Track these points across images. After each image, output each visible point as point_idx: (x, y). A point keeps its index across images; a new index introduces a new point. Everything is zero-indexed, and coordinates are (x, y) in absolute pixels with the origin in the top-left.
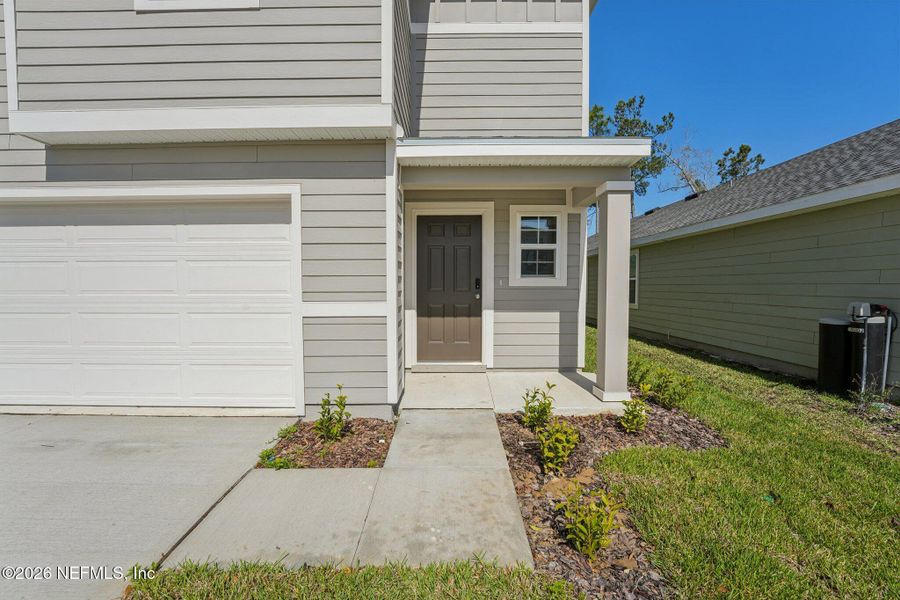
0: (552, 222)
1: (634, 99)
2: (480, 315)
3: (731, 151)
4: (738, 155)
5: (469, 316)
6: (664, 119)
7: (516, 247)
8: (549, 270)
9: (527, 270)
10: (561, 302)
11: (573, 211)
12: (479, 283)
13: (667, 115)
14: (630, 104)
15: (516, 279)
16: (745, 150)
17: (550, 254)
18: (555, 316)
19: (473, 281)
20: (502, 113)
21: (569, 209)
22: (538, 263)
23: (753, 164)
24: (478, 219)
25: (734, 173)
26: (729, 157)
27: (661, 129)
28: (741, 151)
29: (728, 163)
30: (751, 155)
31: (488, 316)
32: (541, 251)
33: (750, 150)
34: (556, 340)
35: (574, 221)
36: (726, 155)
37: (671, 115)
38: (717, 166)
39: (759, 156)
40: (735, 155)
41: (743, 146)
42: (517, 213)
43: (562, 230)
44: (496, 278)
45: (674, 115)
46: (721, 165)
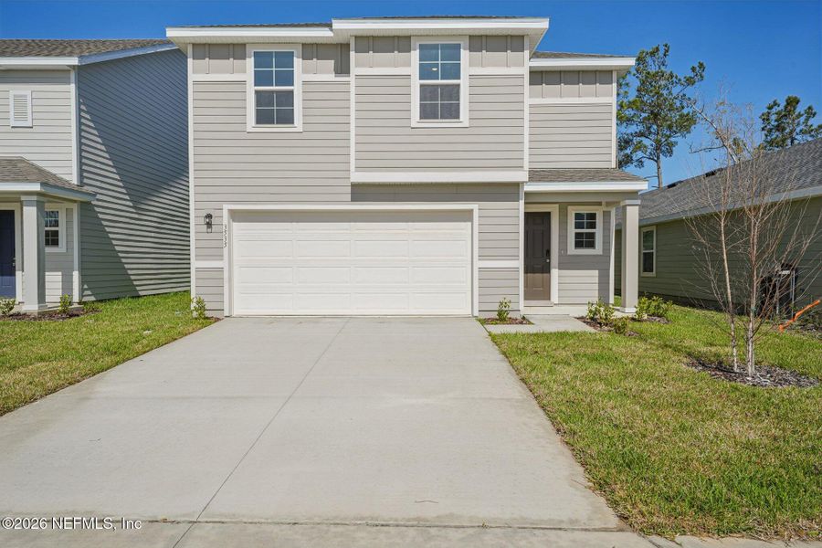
0: (593, 216)
1: (657, 49)
2: (549, 272)
3: (775, 104)
4: (786, 107)
5: (543, 273)
6: (693, 69)
7: (572, 231)
8: (591, 245)
9: (578, 244)
10: (599, 264)
11: (605, 209)
12: (548, 252)
13: (696, 65)
14: (652, 54)
15: (572, 249)
16: (793, 102)
17: (592, 236)
18: (596, 273)
19: (545, 252)
20: (563, 151)
21: (603, 208)
22: (585, 241)
23: (802, 119)
24: (548, 214)
25: (779, 128)
26: (774, 110)
27: (690, 81)
28: (788, 104)
29: (773, 117)
30: (801, 108)
31: (555, 272)
32: (586, 233)
33: (798, 102)
34: (596, 287)
35: (607, 215)
36: (770, 108)
37: (701, 65)
38: (761, 121)
39: (810, 108)
40: (782, 107)
41: (789, 98)
42: (572, 212)
43: (599, 221)
44: (560, 250)
45: (705, 64)
46: (766, 119)
